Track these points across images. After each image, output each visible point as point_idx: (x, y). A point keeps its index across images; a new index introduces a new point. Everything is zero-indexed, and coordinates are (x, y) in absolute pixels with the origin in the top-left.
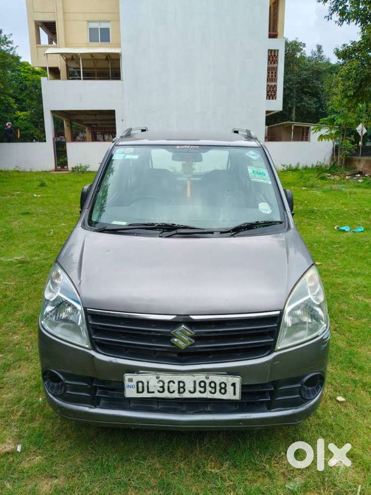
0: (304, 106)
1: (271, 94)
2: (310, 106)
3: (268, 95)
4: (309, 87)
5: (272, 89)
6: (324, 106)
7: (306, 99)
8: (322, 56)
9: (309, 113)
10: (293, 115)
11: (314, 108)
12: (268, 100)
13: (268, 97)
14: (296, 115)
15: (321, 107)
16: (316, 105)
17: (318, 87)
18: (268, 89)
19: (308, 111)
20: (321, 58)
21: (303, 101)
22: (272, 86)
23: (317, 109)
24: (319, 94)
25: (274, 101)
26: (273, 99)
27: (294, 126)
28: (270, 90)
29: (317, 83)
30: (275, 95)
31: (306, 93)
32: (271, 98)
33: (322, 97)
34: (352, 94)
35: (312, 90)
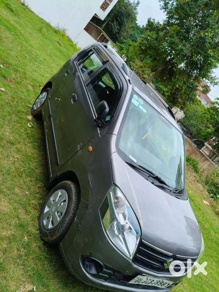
0: (112, 26)
1: (104, 7)
2: (114, 28)
3: (102, 5)
4: (120, 18)
5: (106, 4)
6: (120, 34)
7: (115, 23)
8: (136, 8)
9: (112, 31)
10: (104, 25)
11: (115, 31)
12: (100, 9)
13: (101, 7)
14: (105, 26)
15: (118, 33)
16: (117, 30)
17: (124, 22)
18: (104, 3)
19: (111, 30)
20: (135, 9)
21: (113, 23)
22: (107, 2)
23: (116, 33)
24: (122, 26)
25: (103, 11)
26: (103, 10)
27: (103, 34)
28: (105, 4)
29: (125, 20)
30: (105, 9)
31: (117, 20)
32: (103, 9)
33: (122, 29)
34: (143, 49)
35: (120, 21)
